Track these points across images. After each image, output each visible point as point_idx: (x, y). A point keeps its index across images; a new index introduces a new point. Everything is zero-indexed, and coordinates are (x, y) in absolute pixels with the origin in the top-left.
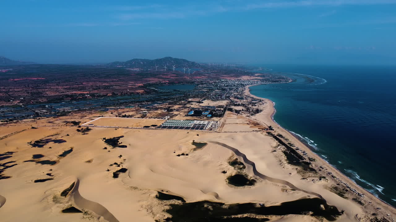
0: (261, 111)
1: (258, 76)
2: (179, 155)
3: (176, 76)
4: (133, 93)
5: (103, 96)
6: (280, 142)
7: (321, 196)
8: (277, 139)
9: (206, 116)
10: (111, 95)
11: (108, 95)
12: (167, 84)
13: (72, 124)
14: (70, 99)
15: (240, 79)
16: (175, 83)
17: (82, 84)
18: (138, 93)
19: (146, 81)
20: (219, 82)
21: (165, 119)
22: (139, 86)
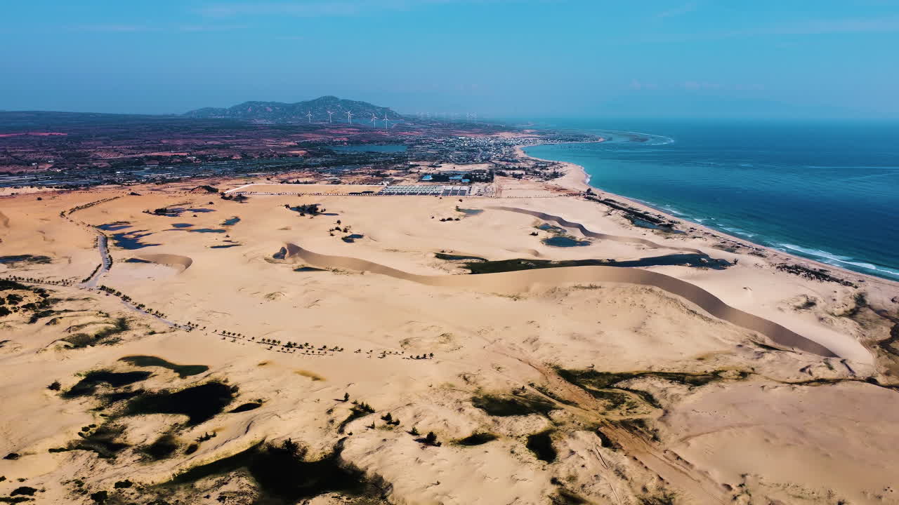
0: (562, 175)
1: (532, 133)
2: (443, 220)
3: (360, 132)
4: (285, 155)
5: (225, 159)
6: (612, 206)
7: (700, 252)
8: (607, 204)
9: (460, 181)
10: (239, 158)
11: (235, 158)
12: (345, 143)
13: (205, 191)
14: (158, 163)
15: (497, 137)
16: (363, 143)
17: (160, 143)
18: (296, 156)
19: (299, 138)
20: (455, 141)
21: (382, 184)
22: (290, 145)
